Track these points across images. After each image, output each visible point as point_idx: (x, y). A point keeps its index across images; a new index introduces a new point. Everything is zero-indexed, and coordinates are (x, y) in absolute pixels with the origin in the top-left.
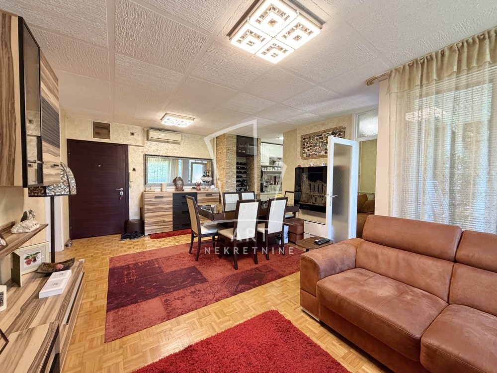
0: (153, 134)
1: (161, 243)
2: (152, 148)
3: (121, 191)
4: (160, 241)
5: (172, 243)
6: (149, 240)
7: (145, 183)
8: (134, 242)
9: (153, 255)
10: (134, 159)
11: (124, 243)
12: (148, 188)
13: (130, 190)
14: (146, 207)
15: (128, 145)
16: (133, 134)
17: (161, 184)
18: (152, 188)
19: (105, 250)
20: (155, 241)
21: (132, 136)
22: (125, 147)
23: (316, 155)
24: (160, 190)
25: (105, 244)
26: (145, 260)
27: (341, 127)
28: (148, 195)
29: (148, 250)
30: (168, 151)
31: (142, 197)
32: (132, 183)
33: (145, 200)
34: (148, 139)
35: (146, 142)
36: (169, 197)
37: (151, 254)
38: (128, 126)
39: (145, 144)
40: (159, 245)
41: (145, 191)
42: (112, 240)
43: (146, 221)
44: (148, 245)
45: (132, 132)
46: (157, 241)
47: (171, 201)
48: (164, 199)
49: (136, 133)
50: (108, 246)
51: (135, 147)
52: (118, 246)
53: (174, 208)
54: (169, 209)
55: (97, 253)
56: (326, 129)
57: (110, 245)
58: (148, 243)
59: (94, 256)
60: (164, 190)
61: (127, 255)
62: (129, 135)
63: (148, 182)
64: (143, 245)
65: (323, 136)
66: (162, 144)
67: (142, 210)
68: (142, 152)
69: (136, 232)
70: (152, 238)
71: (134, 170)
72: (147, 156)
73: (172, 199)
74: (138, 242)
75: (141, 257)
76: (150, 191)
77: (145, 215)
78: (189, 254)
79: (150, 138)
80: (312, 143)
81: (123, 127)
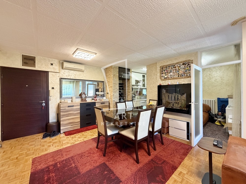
0: (66, 65)
1: (74, 139)
2: (65, 74)
3: (43, 103)
4: (73, 138)
5: (81, 139)
6: (64, 137)
7: (61, 97)
8: (53, 140)
9: (69, 152)
10: (53, 81)
11: (45, 142)
12: (63, 101)
13: (50, 102)
14: (62, 114)
15: (48, 72)
16: (52, 64)
17: (72, 97)
18: (66, 100)
19: (29, 150)
20: (68, 138)
21: (51, 66)
22: (47, 73)
23: (172, 77)
24: (71, 101)
25: (30, 144)
26: (62, 159)
27: (189, 60)
28: (63, 105)
29: (64, 147)
30: (76, 76)
31: (59, 107)
32: (51, 97)
33: (61, 108)
34: (62, 68)
35: (61, 70)
36: (78, 106)
37: (67, 152)
38: (48, 59)
39: (61, 71)
40: (72, 142)
41: (60, 102)
42: (36, 139)
43: (61, 123)
44: (64, 142)
45: (52, 63)
46: (70, 137)
47: (79, 108)
48: (74, 108)
49: (54, 63)
50: (32, 145)
51: (54, 73)
52: (40, 145)
53: (81, 113)
54: (77, 113)
55: (22, 154)
56: (178, 61)
57: (34, 145)
58: (64, 140)
59: (19, 157)
60: (74, 101)
61: (47, 154)
62: (49, 65)
63: (63, 96)
64: (60, 142)
65: (176, 66)
66: (72, 72)
67: (58, 115)
68: (59, 76)
69: (54, 132)
70: (66, 135)
71: (53, 88)
72: (62, 79)
73: (79, 107)
74: (56, 139)
75: (59, 156)
76: (64, 102)
77: (61, 119)
78: (97, 149)
79: (64, 67)
80: (168, 71)
81: (45, 59)
